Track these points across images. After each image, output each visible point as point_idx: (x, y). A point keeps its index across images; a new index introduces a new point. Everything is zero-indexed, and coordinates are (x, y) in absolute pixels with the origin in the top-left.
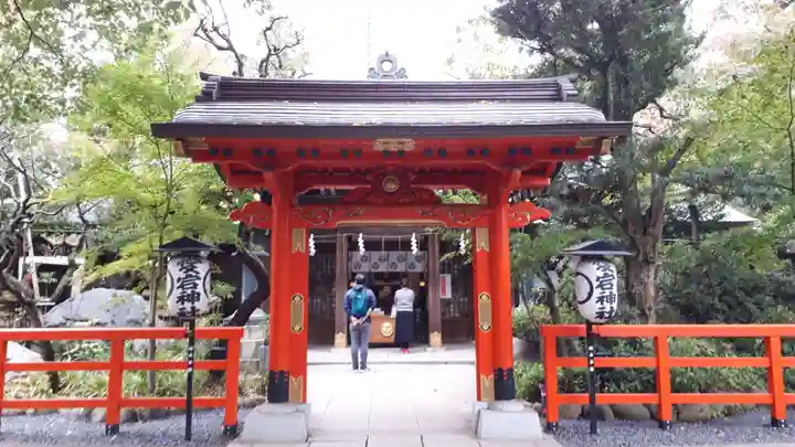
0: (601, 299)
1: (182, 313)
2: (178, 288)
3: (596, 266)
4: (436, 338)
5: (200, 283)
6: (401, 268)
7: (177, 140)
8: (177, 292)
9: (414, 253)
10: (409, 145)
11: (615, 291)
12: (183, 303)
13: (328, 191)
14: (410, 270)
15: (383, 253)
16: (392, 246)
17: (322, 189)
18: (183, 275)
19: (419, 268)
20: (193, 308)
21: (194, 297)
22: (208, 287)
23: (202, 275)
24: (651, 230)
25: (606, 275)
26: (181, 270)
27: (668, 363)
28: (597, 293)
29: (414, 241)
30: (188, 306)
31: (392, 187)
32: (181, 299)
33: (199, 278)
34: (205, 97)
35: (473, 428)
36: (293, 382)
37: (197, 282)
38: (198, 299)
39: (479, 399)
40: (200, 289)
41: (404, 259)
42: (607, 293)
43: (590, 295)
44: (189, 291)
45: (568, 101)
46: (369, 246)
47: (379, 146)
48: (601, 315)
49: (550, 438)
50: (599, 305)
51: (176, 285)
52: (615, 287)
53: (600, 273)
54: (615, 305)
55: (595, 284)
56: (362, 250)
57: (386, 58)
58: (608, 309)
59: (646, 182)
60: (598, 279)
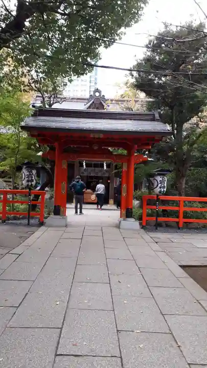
0: (160, 188)
1: (28, 185)
3: (160, 177)
4: (111, 201)
5: (33, 176)
6: (100, 175)
8: (26, 179)
9: (105, 169)
10: (101, 136)
11: (165, 185)
12: (28, 183)
13: (74, 147)
14: (104, 176)
15: (93, 168)
16: (96, 166)
17: (72, 146)
18: (28, 173)
19: (107, 175)
21: (32, 181)
23: (34, 174)
25: (163, 180)
27: (183, 209)
28: (160, 185)
29: (105, 165)
30: (30, 183)
31: (96, 148)
32: (28, 181)
35: (118, 226)
36: (62, 209)
39: (121, 217)
40: (33, 178)
41: (101, 171)
42: (163, 185)
43: (157, 186)
44: (30, 179)
45: (157, 121)
46: (87, 165)
47: (92, 136)
48: (160, 192)
49: (142, 230)
51: (26, 176)
52: (166, 184)
53: (161, 179)
54: (165, 189)
55: (159, 182)
56: (85, 167)
57: (97, 90)
58: (163, 190)
59: (185, 148)
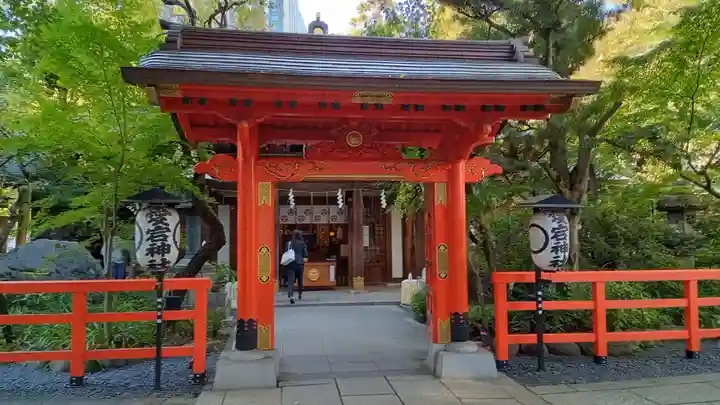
0: (555, 249)
1: (151, 266)
2: (148, 239)
3: (551, 218)
4: (359, 281)
5: (170, 234)
7: (149, 86)
8: (146, 245)
9: (340, 206)
10: (389, 98)
11: (567, 241)
12: (152, 256)
16: (320, 201)
18: (152, 227)
20: (164, 260)
21: (164, 249)
22: (178, 239)
23: (172, 227)
24: (577, 185)
25: (560, 226)
26: (150, 222)
27: (604, 305)
28: (552, 243)
29: (340, 196)
30: (158, 258)
31: (356, 142)
32: (151, 252)
33: (169, 230)
34: (169, 45)
36: (261, 329)
37: (167, 234)
38: (169, 252)
39: (436, 341)
40: (170, 241)
41: (327, 213)
42: (561, 243)
43: (546, 244)
44: (159, 244)
45: (525, 62)
46: (299, 200)
47: (358, 98)
48: (554, 263)
50: (554, 254)
51: (146, 237)
52: (568, 238)
53: (556, 225)
55: (551, 235)
56: (293, 204)
57: (318, 24)
58: (561, 258)
60: (554, 229)
